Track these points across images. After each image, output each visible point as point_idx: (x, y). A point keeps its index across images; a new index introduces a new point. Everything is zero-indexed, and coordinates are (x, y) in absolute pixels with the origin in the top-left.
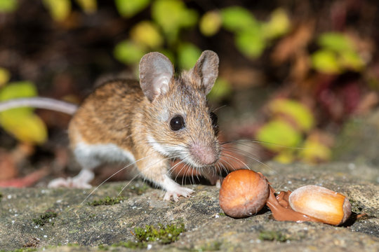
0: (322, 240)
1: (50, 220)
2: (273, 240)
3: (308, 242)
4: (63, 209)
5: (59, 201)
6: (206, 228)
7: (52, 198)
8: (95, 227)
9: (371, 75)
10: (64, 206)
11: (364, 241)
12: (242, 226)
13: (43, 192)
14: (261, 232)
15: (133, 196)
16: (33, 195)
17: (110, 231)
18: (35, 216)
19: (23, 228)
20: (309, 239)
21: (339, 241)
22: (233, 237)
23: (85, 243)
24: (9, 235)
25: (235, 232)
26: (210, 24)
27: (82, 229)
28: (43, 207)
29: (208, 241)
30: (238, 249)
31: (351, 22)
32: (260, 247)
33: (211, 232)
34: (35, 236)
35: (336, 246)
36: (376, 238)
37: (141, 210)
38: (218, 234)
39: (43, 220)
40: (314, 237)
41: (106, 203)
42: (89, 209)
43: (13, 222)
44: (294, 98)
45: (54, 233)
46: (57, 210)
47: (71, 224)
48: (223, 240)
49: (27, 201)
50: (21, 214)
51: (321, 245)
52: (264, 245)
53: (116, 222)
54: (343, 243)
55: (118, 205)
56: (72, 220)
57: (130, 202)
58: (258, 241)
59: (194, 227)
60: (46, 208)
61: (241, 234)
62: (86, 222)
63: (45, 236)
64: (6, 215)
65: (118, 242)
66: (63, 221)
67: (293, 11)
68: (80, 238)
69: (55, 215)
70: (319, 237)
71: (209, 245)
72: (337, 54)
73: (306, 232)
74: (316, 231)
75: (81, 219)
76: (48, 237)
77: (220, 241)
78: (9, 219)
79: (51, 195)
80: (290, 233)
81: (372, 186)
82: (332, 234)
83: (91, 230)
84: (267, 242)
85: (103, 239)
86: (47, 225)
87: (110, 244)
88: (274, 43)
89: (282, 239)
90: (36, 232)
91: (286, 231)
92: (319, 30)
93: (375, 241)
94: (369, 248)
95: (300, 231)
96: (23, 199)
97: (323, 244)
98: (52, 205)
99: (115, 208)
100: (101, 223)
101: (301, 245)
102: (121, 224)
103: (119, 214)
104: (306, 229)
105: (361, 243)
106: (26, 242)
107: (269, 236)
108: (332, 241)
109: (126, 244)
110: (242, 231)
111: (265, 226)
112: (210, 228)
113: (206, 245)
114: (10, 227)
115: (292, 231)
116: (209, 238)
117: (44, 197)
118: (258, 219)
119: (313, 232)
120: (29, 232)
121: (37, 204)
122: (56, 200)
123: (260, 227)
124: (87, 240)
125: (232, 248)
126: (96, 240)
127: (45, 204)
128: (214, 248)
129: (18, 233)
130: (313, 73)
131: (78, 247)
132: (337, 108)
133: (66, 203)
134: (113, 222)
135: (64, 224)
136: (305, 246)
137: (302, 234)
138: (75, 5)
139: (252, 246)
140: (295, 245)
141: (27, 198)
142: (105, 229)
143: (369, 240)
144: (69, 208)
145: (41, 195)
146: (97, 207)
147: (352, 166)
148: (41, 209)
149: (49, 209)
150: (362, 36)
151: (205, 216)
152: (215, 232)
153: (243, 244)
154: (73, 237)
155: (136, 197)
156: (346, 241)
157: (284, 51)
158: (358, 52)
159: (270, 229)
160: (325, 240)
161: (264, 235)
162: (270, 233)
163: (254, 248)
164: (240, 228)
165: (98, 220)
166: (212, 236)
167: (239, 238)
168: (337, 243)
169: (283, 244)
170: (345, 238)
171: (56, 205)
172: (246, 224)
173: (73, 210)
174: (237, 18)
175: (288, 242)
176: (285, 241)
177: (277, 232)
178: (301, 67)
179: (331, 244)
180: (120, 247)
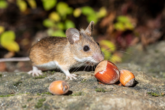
0: (118, 92)
1: (20, 84)
2: (100, 91)
3: (113, 92)
4: (24, 80)
5: (23, 77)
6: (76, 87)
7: (20, 76)
8: (36, 87)
9: (137, 31)
10: (25, 79)
11: (134, 92)
12: (89, 86)
13: (17, 74)
14: (96, 88)
15: (50, 75)
16: (13, 75)
17: (41, 88)
18: (14, 83)
19: (10, 87)
20: (114, 91)
21: (125, 92)
22: (86, 90)
23: (32, 93)
24: (5, 89)
25: (87, 89)
26: (77, 13)
27: (31, 87)
28: (17, 79)
29: (77, 92)
30: (88, 95)
31: (129, 12)
32: (96, 94)
33: (78, 89)
34: (14, 90)
35: (123, 94)
36: (138, 91)
37: (53, 81)
38: (81, 89)
39: (17, 84)
40: (115, 90)
41: (40, 78)
42: (33, 80)
43: (6, 85)
44: (109, 39)
45: (21, 89)
46: (22, 81)
47: (27, 85)
48: (82, 91)
49: (11, 77)
50: (9, 82)
51: (118, 93)
52: (97, 93)
53: (43, 85)
54: (126, 93)
55: (44, 79)
56: (28, 84)
57: (49, 77)
58: (95, 92)
59: (72, 87)
60: (18, 80)
61: (89, 89)
62: (33, 85)
63: (18, 90)
64: (3, 82)
65: (44, 92)
66: (24, 84)
67: (108, 8)
68: (30, 91)
69: (21, 83)
70: (117, 90)
71: (77, 93)
72: (124, 24)
73: (113, 88)
74: (116, 88)
75: (31, 84)
76: (19, 91)
77: (81, 92)
78: (5, 84)
79: (20, 75)
80: (107, 89)
81: (136, 72)
82: (122, 89)
83: (34, 88)
84: (98, 92)
85: (39, 91)
86: (18, 86)
87: (41, 93)
88: (101, 20)
89: (104, 91)
90: (15, 89)
91: (105, 88)
92: (117, 15)
93: (138, 92)
94: (135, 94)
95: (110, 88)
96: (10, 77)
97: (119, 93)
98: (20, 79)
99: (43, 80)
100: (38, 85)
101: (111, 93)
102: (45, 86)
103: (44, 82)
104: (112, 87)
105: (132, 92)
106: (11, 92)
107: (99, 90)
108: (122, 92)
109: (47, 93)
110: (89, 88)
111: (98, 86)
112: (78, 87)
113: (76, 93)
114: (5, 87)
115: (108, 88)
116: (77, 91)
117: (17, 76)
118: (95, 84)
119: (115, 88)
120: (12, 88)
121: (15, 78)
122: (22, 77)
123: (96, 87)
124: (33, 92)
125: (86, 95)
126: (36, 91)
127: (17, 78)
128: (79, 94)
129: (8, 89)
130: (115, 31)
131: (29, 94)
132: (124, 43)
133: (25, 78)
134: (42, 85)
135: (24, 86)
136: (112, 94)
137: (111, 89)
138: (28, 6)
139: (93, 93)
140: (108, 93)
141: (11, 76)
142: (39, 87)
143: (135, 91)
144: (26, 80)
145: (16, 75)
146: (37, 80)
147: (129, 64)
148: (16, 80)
149: (19, 80)
150: (133, 17)
151: (76, 83)
152: (79, 89)
153: (90, 93)
154: (28, 90)
155: (51, 76)
156: (127, 92)
157: (105, 22)
158: (131, 23)
159: (99, 88)
160: (119, 91)
161: (97, 90)
162: (99, 89)
163: (94, 94)
164: (88, 87)
165: (37, 84)
166: (78, 90)
167: (88, 91)
168: (124, 92)
169: (104, 93)
170: (127, 91)
171: (22, 79)
172: (91, 86)
173: (28, 80)
174: (87, 11)
175: (106, 92)
176: (105, 92)
177: (102, 89)
178: (111, 29)
179: (122, 93)
180: (45, 94)
